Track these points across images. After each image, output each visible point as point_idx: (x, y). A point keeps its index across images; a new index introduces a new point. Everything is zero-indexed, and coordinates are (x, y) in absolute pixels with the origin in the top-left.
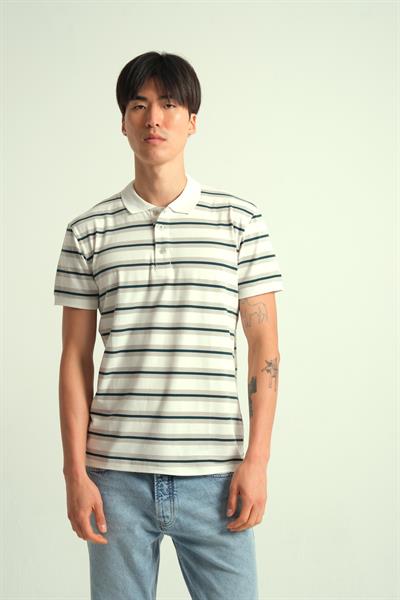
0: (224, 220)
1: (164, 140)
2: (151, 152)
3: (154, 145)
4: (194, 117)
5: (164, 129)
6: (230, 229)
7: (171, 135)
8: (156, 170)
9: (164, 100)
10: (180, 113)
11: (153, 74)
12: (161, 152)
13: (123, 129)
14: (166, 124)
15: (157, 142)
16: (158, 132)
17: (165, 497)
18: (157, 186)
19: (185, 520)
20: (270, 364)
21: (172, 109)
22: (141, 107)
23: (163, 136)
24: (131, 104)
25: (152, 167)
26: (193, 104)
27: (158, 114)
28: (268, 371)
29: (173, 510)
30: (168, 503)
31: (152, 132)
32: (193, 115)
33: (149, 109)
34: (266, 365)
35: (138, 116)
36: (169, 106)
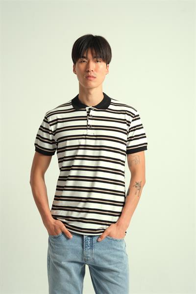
1: (95, 78)
2: (89, 83)
3: (90, 80)
5: (95, 73)
7: (98, 75)
9: (95, 59)
10: (102, 65)
12: (93, 83)
14: (96, 70)
15: (92, 79)
16: (92, 74)
17: (88, 248)
19: (97, 259)
20: (137, 184)
21: (99, 63)
22: (84, 61)
23: (94, 76)
24: (80, 60)
26: (107, 59)
27: (93, 65)
28: (136, 187)
29: (92, 254)
30: (90, 250)
31: (89, 74)
33: (88, 63)
34: (135, 184)
35: (83, 66)
36: (98, 61)
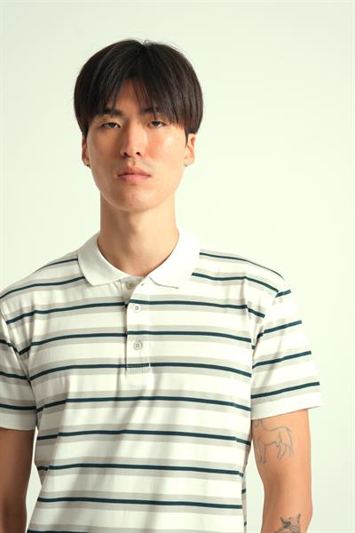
0: (235, 300)
1: (149, 176)
2: (129, 195)
3: (134, 185)
4: (193, 140)
5: (149, 160)
6: (244, 314)
7: (158, 167)
8: (134, 220)
9: (148, 116)
10: (172, 135)
11: (132, 75)
12: (143, 194)
13: (84, 156)
14: (152, 151)
15: (138, 179)
16: (138, 164)
18: (134, 245)
20: (287, 524)
21: (161, 130)
22: (113, 125)
23: (146, 170)
24: (97, 121)
25: (127, 215)
26: (191, 120)
27: (139, 136)
31: (130, 164)
32: (191, 136)
33: (125, 129)
34: (281, 525)
35: (107, 139)
36: (156, 123)
